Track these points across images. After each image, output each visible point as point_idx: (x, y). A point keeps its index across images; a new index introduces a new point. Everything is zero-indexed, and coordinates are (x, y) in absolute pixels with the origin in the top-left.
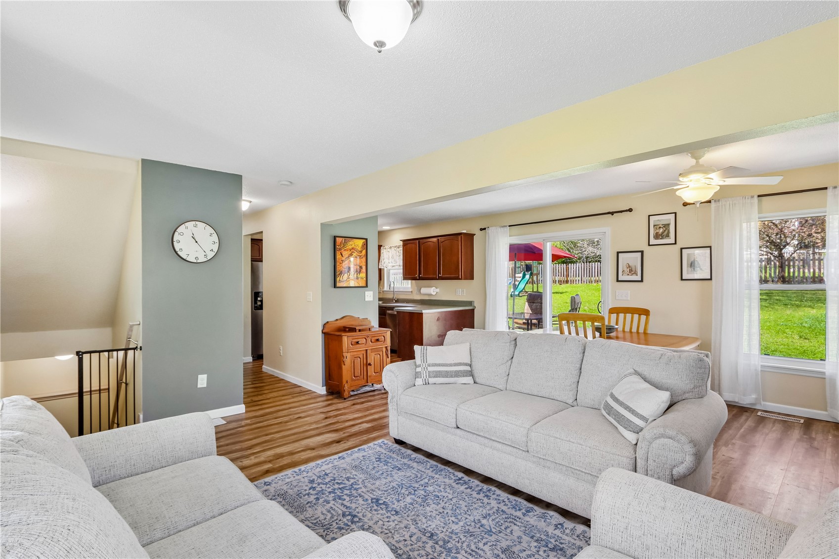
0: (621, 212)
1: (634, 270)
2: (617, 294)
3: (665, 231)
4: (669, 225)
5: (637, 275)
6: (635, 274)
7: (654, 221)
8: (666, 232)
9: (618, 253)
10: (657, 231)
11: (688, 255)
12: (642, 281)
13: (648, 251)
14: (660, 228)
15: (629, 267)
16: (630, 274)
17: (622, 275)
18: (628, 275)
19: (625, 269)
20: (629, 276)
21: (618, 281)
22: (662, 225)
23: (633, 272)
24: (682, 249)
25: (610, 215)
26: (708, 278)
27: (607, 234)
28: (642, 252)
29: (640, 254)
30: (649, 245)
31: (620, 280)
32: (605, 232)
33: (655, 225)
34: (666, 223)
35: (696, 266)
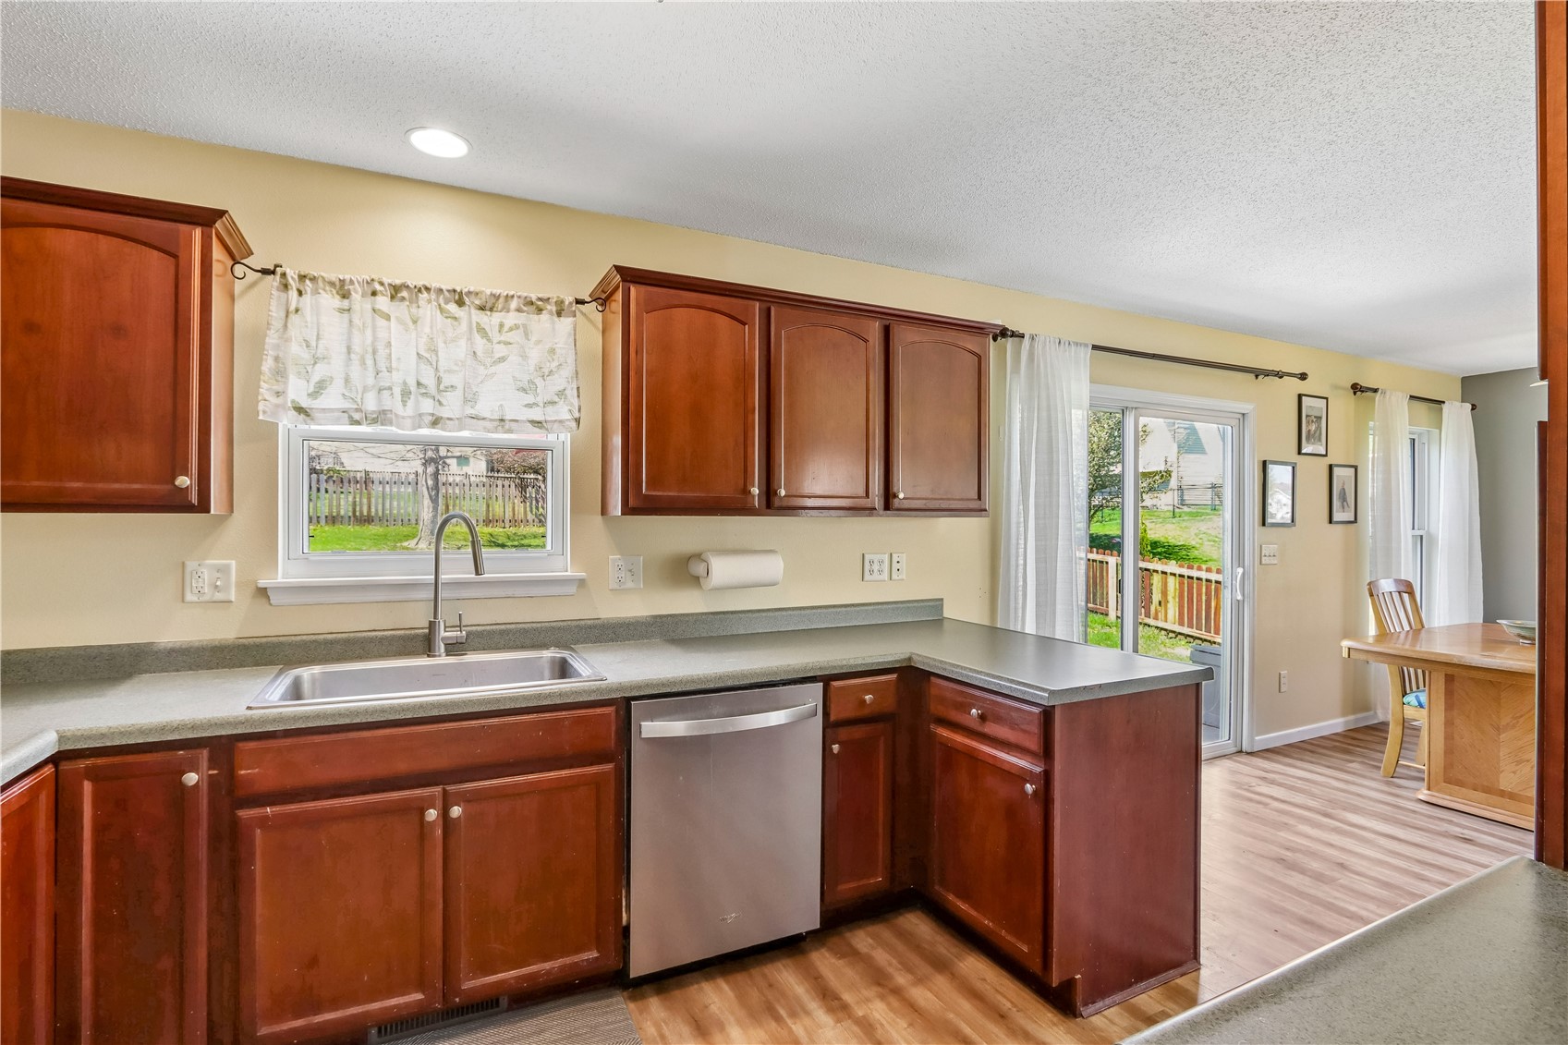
2: (1263, 554)
3: (1317, 427)
4: (1320, 418)
8: (1318, 431)
9: (1265, 463)
10: (1310, 426)
12: (1293, 524)
13: (1300, 464)
14: (1312, 421)
21: (1265, 523)
22: (1315, 417)
24: (1331, 467)
25: (1253, 376)
26: (1353, 519)
27: (1249, 417)
28: (1293, 465)
29: (1290, 469)
30: (1300, 453)
31: (1267, 521)
32: (1244, 414)
33: (1307, 416)
34: (1319, 415)
35: (1343, 498)
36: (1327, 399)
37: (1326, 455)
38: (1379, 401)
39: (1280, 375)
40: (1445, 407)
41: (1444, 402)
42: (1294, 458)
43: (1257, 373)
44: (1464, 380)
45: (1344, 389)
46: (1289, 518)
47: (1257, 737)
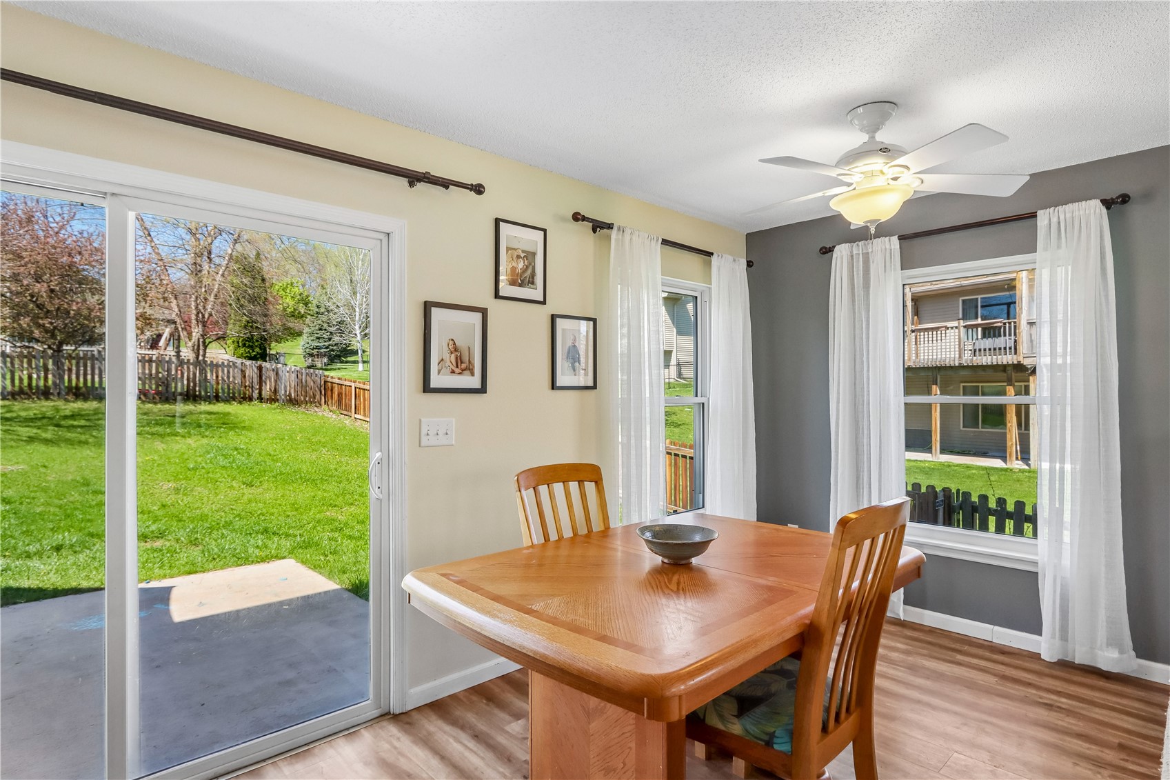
1: (466, 359)
2: (424, 431)
3: (527, 267)
4: (534, 254)
5: (473, 374)
6: (467, 372)
7: (508, 237)
8: (529, 272)
9: (428, 307)
10: (514, 264)
11: (564, 331)
12: (483, 390)
13: (497, 310)
14: (518, 257)
15: (456, 349)
16: (457, 370)
17: (439, 372)
18: (453, 372)
19: (446, 356)
20: (453, 377)
21: (427, 388)
22: (523, 251)
23: (464, 366)
24: (553, 318)
25: (405, 181)
26: (591, 384)
27: (395, 239)
28: (484, 312)
29: (479, 316)
30: (497, 296)
31: (432, 386)
32: (388, 234)
33: (508, 249)
34: (532, 250)
35: (573, 356)
36: (545, 231)
37: (544, 302)
38: (617, 240)
39: (445, 184)
40: (714, 258)
41: (712, 254)
42: (487, 300)
43: (414, 178)
44: (750, 237)
45: (563, 219)
46: (475, 382)
47: (412, 691)
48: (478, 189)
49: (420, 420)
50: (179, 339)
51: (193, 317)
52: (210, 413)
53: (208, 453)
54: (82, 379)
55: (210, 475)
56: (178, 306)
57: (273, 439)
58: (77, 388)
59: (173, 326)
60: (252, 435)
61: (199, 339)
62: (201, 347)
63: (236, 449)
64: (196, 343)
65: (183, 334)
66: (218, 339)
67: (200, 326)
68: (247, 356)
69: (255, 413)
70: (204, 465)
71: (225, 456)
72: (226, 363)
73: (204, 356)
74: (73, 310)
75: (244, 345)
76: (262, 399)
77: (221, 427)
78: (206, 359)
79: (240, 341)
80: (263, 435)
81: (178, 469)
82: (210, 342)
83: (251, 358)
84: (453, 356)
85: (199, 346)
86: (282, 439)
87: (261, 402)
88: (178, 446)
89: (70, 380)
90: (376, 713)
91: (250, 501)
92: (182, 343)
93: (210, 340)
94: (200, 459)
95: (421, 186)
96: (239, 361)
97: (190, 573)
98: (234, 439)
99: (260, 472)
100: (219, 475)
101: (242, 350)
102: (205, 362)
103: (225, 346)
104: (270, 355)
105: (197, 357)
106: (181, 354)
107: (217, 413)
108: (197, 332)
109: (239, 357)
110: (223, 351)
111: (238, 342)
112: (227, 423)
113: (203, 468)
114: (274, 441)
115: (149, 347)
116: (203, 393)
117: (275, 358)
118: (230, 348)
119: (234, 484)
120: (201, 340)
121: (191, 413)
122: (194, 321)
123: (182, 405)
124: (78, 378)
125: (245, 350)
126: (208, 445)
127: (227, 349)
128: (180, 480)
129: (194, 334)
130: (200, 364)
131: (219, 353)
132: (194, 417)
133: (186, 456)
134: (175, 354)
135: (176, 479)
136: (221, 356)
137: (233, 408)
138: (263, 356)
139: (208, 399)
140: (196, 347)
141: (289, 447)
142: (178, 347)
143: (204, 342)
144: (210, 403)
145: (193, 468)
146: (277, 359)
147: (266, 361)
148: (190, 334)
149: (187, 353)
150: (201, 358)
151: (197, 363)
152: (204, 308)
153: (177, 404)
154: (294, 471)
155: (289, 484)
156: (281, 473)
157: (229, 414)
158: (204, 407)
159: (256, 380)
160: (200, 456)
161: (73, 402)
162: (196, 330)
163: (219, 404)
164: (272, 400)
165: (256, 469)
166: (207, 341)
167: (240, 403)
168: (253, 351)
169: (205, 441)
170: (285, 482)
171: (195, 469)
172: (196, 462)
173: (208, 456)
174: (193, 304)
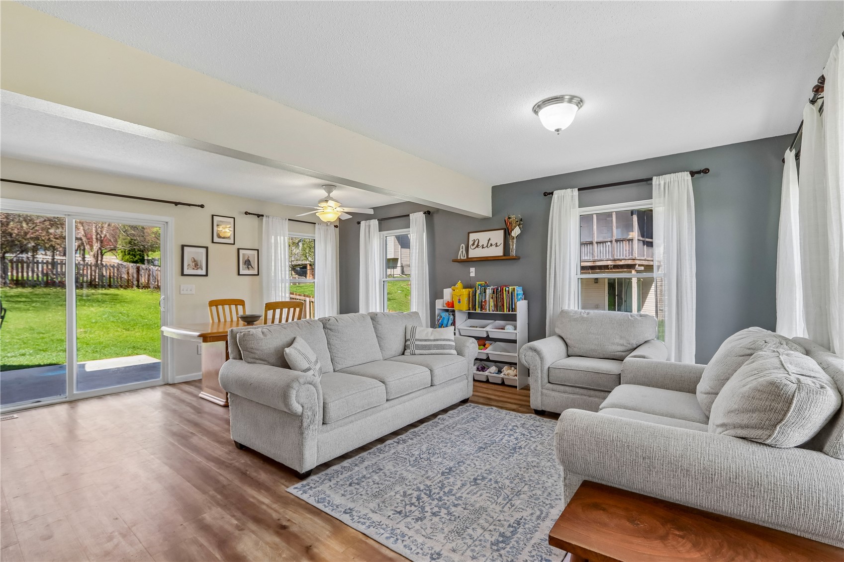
0: (189, 205)
1: (199, 264)
2: (182, 289)
5: (202, 270)
6: (199, 269)
7: (217, 221)
9: (183, 247)
11: (243, 254)
12: (207, 275)
13: (213, 247)
14: (222, 228)
15: (195, 261)
16: (195, 268)
17: (188, 269)
18: (194, 269)
19: (191, 263)
20: (194, 271)
21: (183, 274)
23: (198, 267)
24: (238, 249)
25: (174, 205)
26: (256, 274)
27: (170, 224)
28: (207, 248)
29: (205, 249)
30: (213, 242)
31: (185, 273)
32: (167, 222)
33: (218, 225)
34: (228, 225)
35: (248, 263)
36: (234, 218)
37: (234, 244)
38: (266, 220)
40: (317, 225)
41: (315, 223)
42: (208, 243)
43: (176, 204)
45: (242, 213)
46: (204, 272)
47: (177, 377)
48: (202, 206)
49: (180, 286)
50: (84, 250)
51: (94, 237)
52: (106, 294)
53: (104, 315)
54: (20, 274)
55: (105, 325)
56: (84, 230)
57: (144, 308)
58: (17, 280)
59: (80, 242)
60: (131, 306)
61: (98, 251)
62: (99, 256)
63: (121, 313)
64: (96, 253)
65: (87, 247)
66: (112, 250)
67: (99, 243)
68: (131, 261)
69: (134, 295)
70: (101, 320)
71: (114, 317)
72: (116, 265)
73: (101, 261)
74: (15, 233)
75: (129, 254)
76: (139, 286)
77: (112, 302)
78: (103, 263)
79: (126, 251)
80: (139, 306)
81: (86, 322)
82: (105, 252)
83: (133, 262)
84: (194, 263)
85: (98, 254)
86: (150, 308)
87: (139, 288)
88: (85, 312)
89: (12, 275)
90: (163, 383)
91: (127, 337)
92: (86, 252)
93: (106, 251)
94: (98, 318)
95: (179, 206)
96: (125, 264)
97: (94, 360)
98: (119, 307)
99: (134, 324)
100: (110, 325)
101: (127, 257)
102: (102, 264)
103: (116, 254)
104: (148, 260)
105: (97, 261)
106: (86, 259)
107: (110, 294)
108: (96, 246)
109: (125, 261)
110: (115, 257)
111: (125, 252)
112: (115, 299)
113: (101, 322)
114: (145, 309)
115: (62, 254)
116: (101, 284)
117: (151, 262)
118: (120, 255)
119: (119, 329)
120: (99, 251)
121: (93, 294)
122: (94, 240)
123: (86, 290)
124: (17, 273)
125: (130, 257)
126: (103, 311)
127: (117, 256)
128: (87, 328)
129: (94, 247)
130: (98, 265)
131: (111, 259)
132: (95, 297)
133: (90, 317)
134: (81, 259)
135: (85, 327)
136: (113, 261)
137: (121, 292)
138: (142, 261)
139: (103, 287)
140: (96, 255)
141: (154, 312)
142: (84, 255)
143: (101, 253)
144: (105, 289)
145: (94, 322)
146: (153, 263)
147: (144, 264)
148: (91, 246)
149: (90, 259)
150: (99, 262)
151: (96, 265)
152: (101, 232)
153: (84, 289)
154: (154, 324)
155: (151, 329)
156: (147, 325)
157: (117, 295)
158: (100, 291)
159: (135, 276)
160: (99, 317)
161: (15, 288)
162: (96, 245)
163: (111, 289)
164: (147, 287)
165: (132, 323)
166: (103, 252)
167: (125, 288)
168: (135, 258)
169: (102, 309)
170: (148, 328)
171: (96, 322)
172: (96, 319)
173: (104, 317)
174: (94, 229)
